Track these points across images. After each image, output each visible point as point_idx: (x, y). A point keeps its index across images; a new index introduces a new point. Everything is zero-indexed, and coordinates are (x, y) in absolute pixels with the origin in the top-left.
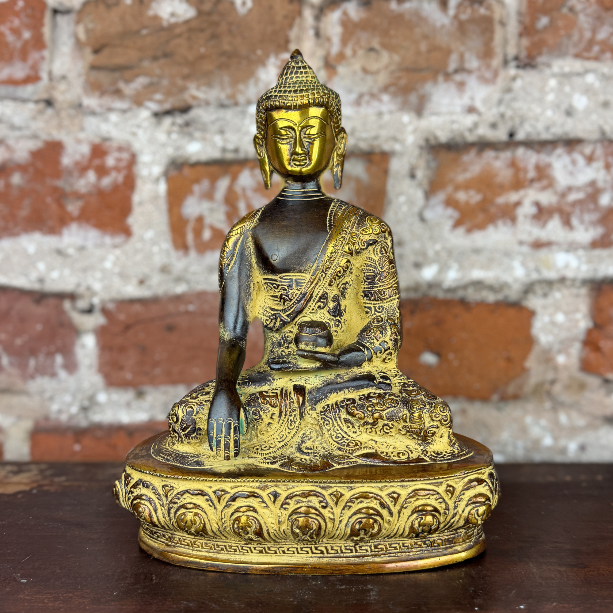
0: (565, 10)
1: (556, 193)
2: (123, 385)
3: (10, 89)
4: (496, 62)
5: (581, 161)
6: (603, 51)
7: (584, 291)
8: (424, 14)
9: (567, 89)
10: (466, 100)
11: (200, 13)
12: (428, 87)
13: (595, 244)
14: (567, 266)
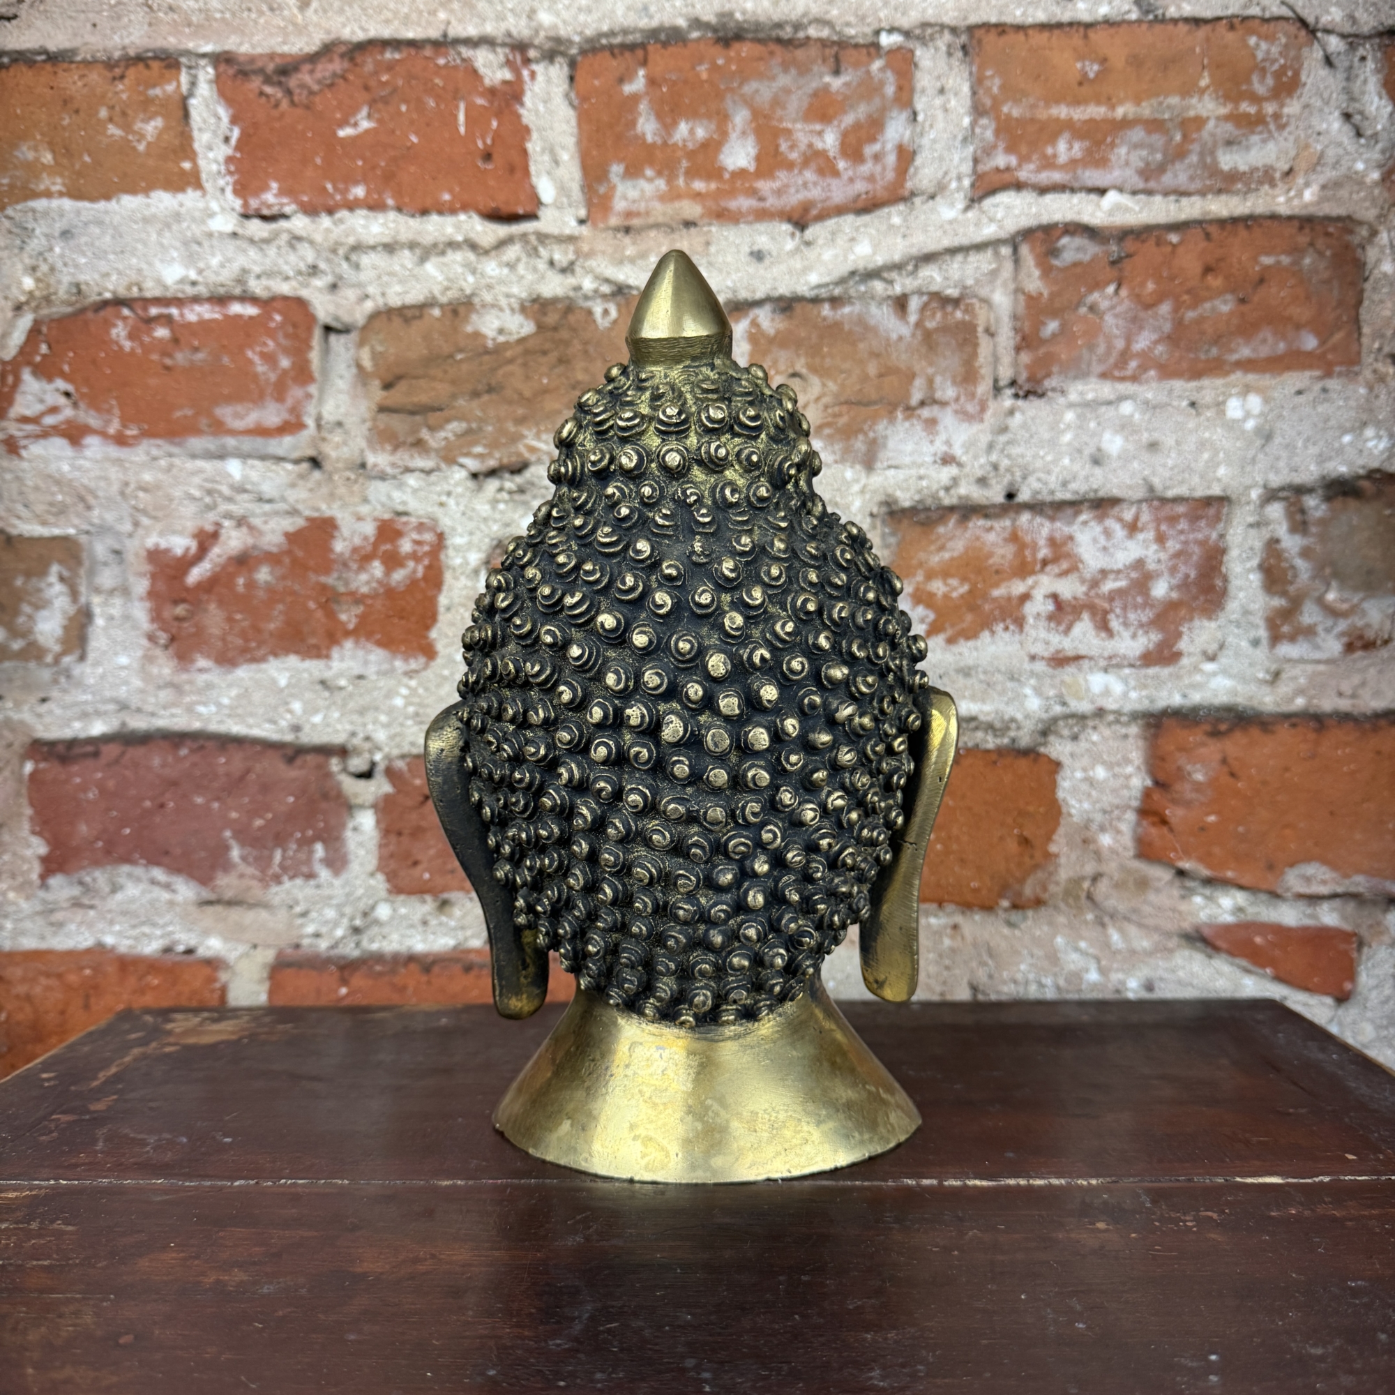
0: (1083, 310)
1: (1083, 581)
2: (418, 890)
3: (258, 443)
4: (983, 388)
5: (1119, 532)
6: (1143, 368)
7: (1134, 730)
8: (872, 322)
9: (1092, 425)
10: (940, 447)
11: (541, 327)
12: (881, 427)
13: (1149, 659)
14: (1107, 692)
